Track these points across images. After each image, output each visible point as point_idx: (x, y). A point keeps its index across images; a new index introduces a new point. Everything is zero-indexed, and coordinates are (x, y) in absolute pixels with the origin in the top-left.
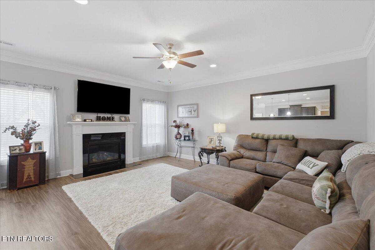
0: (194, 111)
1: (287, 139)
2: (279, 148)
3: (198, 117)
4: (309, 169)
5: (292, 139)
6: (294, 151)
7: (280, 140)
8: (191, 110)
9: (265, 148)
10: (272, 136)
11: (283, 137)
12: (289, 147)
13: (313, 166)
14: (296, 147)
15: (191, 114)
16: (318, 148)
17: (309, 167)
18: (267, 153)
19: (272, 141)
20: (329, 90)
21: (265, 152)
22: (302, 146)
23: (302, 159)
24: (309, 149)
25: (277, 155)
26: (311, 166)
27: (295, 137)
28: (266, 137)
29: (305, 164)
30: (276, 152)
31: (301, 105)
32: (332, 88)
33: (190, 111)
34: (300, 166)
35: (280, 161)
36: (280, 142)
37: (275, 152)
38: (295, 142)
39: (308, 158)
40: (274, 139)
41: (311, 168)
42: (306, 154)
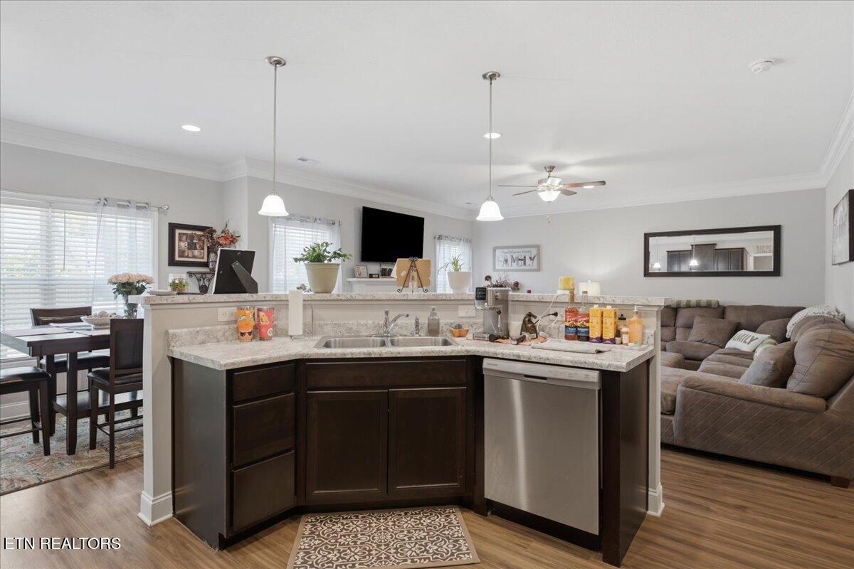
0: (530, 258)
1: (708, 306)
2: (697, 321)
3: (539, 270)
4: (746, 345)
5: (716, 306)
6: (722, 324)
7: (697, 309)
8: (525, 257)
9: (673, 322)
10: (685, 303)
11: (703, 304)
12: (713, 319)
13: (751, 340)
14: (723, 318)
15: (525, 264)
16: (755, 318)
17: (745, 342)
18: (677, 329)
19: (685, 311)
20: (773, 232)
21: (672, 329)
22: (731, 317)
23: (735, 334)
24: (743, 321)
25: (693, 331)
26: (748, 341)
27: (720, 304)
28: (674, 304)
29: (739, 339)
30: (692, 328)
31: (715, 245)
32: (777, 230)
33: (522, 258)
34: (732, 344)
35: (701, 339)
36: (698, 311)
37: (689, 327)
38: (720, 311)
39: (742, 333)
40: (688, 306)
41: (748, 344)
42: (738, 328)
